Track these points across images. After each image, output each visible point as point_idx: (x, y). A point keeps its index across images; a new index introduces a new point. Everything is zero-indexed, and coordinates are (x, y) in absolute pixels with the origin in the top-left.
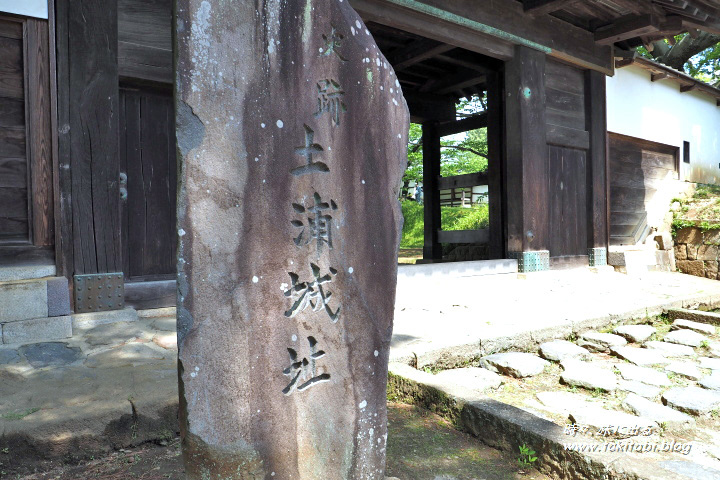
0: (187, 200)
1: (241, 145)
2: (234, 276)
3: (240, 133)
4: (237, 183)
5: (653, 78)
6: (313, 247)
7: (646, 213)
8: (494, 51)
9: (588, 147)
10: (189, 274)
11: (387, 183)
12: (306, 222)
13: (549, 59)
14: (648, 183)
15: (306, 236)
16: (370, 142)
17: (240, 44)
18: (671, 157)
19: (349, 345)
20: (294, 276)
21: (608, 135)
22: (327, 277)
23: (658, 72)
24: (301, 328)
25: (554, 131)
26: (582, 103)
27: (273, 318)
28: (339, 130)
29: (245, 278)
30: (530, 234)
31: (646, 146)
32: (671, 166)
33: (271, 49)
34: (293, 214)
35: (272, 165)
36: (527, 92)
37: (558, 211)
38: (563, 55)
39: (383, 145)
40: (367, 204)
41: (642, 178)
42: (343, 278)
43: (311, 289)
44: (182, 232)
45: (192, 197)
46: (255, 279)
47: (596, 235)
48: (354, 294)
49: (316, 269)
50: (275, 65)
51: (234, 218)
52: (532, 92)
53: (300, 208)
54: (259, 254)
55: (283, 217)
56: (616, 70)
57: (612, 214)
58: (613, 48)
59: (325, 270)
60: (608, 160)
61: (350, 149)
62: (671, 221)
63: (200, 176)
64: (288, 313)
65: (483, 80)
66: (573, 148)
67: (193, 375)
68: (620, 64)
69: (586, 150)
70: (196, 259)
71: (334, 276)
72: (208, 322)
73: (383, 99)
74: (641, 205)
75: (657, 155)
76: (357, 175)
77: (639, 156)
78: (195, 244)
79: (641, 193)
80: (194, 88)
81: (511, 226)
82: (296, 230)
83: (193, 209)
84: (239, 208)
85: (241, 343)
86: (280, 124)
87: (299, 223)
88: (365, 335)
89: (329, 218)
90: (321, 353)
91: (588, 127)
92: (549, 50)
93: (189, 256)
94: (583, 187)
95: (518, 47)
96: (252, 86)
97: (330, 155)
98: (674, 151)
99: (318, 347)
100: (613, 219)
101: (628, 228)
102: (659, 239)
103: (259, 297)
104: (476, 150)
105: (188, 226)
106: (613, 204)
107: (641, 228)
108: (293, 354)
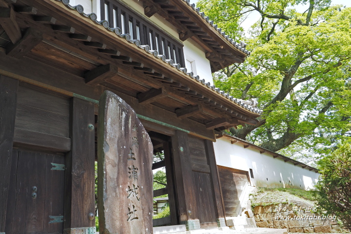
0: (106, 165)
1: (117, 152)
2: (116, 185)
3: (117, 149)
4: (116, 161)
5: (232, 142)
6: (133, 179)
7: (239, 201)
8: (166, 133)
9: (209, 171)
10: (106, 183)
11: (149, 164)
12: (131, 173)
13: (189, 135)
14: (237, 188)
15: (132, 176)
16: (144, 153)
17: (116, 128)
18: (246, 176)
19: (143, 209)
20: (129, 187)
21: (217, 167)
22: (137, 189)
23: (233, 140)
24: (131, 202)
25: (195, 165)
26: (205, 153)
27: (124, 198)
28: (137, 150)
29: (119, 186)
30: (190, 212)
31: (234, 171)
32: (246, 180)
33: (123, 129)
34: (128, 170)
35: (124, 157)
36: (182, 149)
37: (201, 201)
38: (195, 134)
39: (148, 154)
40: (145, 170)
41: (235, 185)
42: (141, 189)
43: (133, 191)
44: (105, 172)
45: (107, 164)
46: (121, 186)
47: (219, 212)
48: (143, 194)
49: (134, 186)
50: (123, 133)
51: (116, 169)
52: (184, 149)
53: (130, 169)
54: (121, 180)
55: (126, 171)
56: (216, 140)
57: (224, 202)
58: (214, 131)
59: (136, 187)
60: (219, 177)
61: (140, 154)
62: (250, 204)
63: (108, 159)
64: (128, 197)
65: (161, 145)
66: (203, 172)
67: (107, 211)
68: (218, 137)
69: (209, 173)
70: (108, 179)
71: (138, 188)
72: (110, 196)
73: (147, 142)
74: (237, 198)
75: (240, 175)
76: (142, 162)
77: (232, 176)
78: (107, 176)
79: (236, 192)
80: (108, 138)
81: (181, 209)
82: (129, 175)
83: (107, 166)
84: (117, 168)
85: (117, 203)
86: (125, 147)
87: (130, 173)
88: (146, 207)
89: (136, 172)
90: (136, 210)
91: (209, 163)
92: (188, 132)
93: (106, 178)
94: (210, 190)
95: (176, 131)
96: (119, 137)
97: (136, 156)
98: (246, 173)
99: (135, 209)
100: (225, 205)
101: (233, 208)
102: (246, 213)
103: (121, 191)
104: (159, 182)
105: (106, 171)
106: (225, 197)
107: (238, 209)
108: (129, 209)
